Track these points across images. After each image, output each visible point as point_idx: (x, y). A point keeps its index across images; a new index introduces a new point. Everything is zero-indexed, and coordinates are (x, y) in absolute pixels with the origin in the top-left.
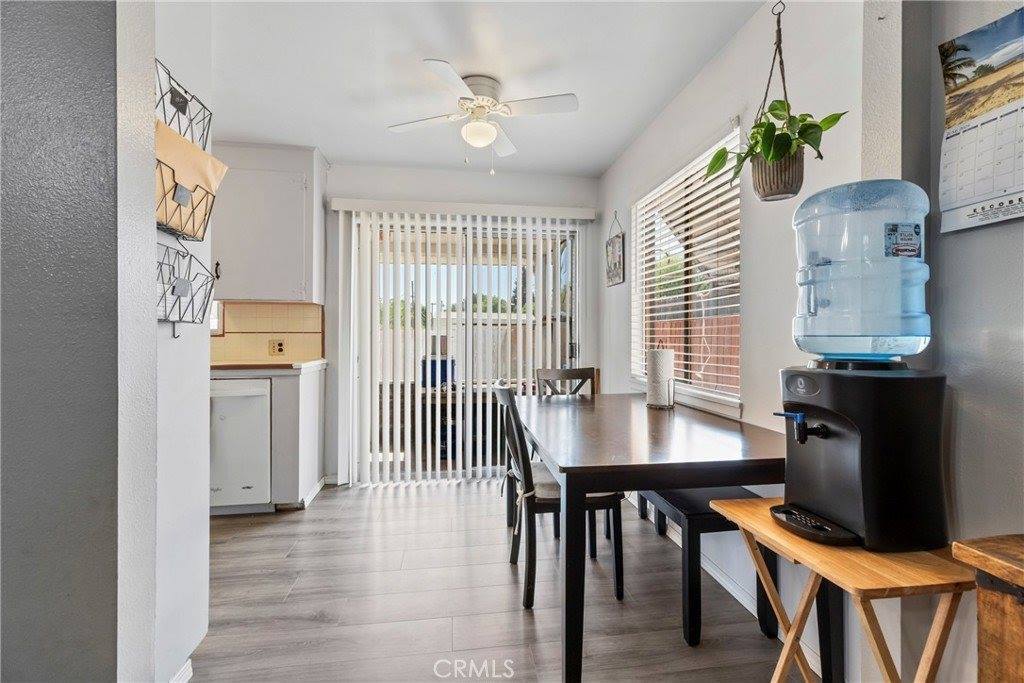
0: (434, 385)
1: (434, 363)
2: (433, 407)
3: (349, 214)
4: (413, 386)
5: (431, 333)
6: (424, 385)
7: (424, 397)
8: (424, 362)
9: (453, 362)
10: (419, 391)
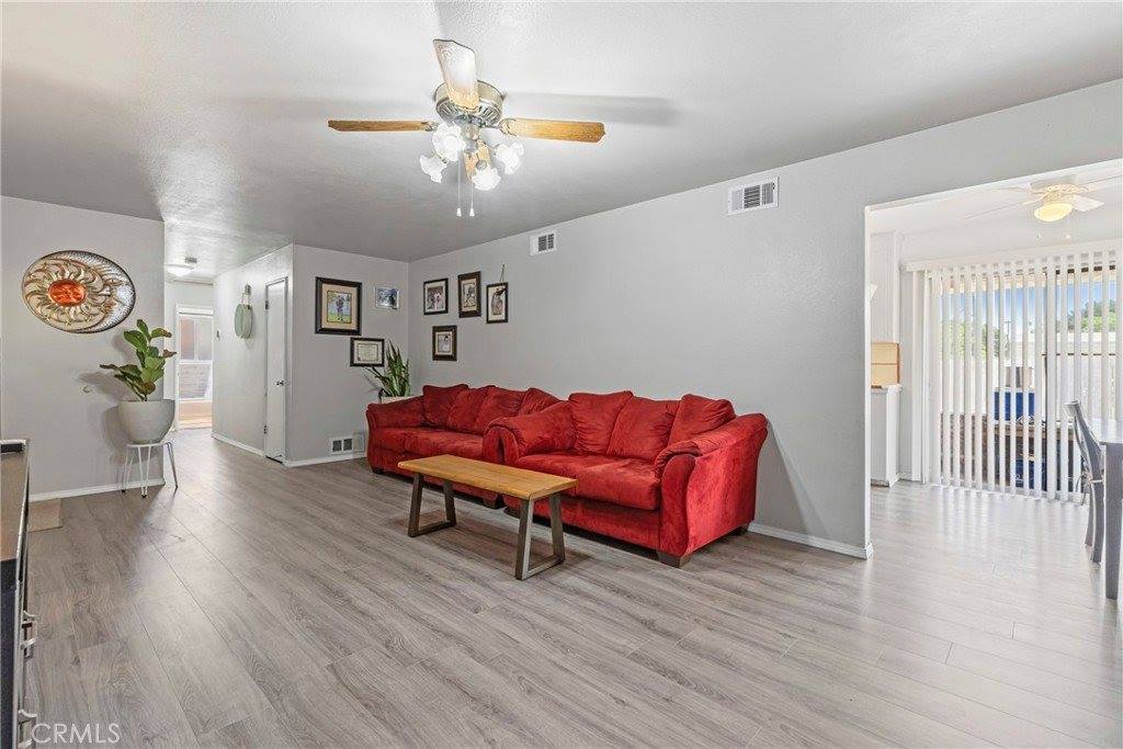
0: (1008, 418)
1: (1008, 396)
2: (1008, 438)
3: (921, 273)
4: (985, 419)
5: (1007, 363)
6: (997, 417)
7: (997, 428)
8: (997, 395)
9: (1031, 396)
10: (992, 422)
